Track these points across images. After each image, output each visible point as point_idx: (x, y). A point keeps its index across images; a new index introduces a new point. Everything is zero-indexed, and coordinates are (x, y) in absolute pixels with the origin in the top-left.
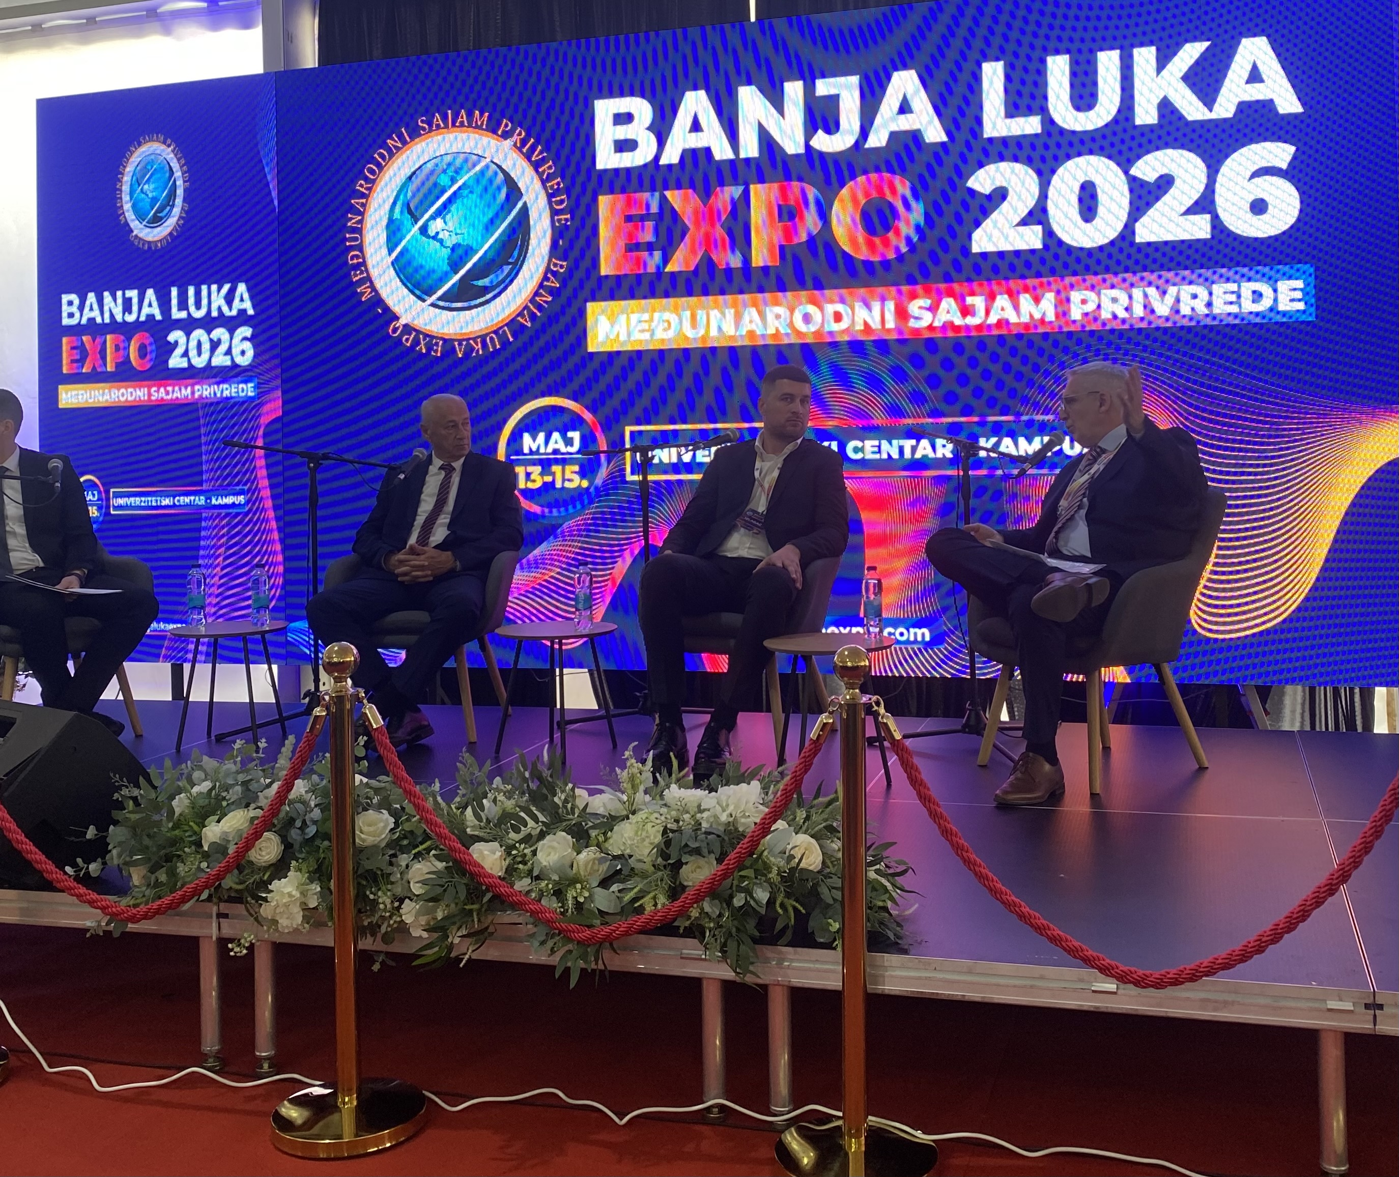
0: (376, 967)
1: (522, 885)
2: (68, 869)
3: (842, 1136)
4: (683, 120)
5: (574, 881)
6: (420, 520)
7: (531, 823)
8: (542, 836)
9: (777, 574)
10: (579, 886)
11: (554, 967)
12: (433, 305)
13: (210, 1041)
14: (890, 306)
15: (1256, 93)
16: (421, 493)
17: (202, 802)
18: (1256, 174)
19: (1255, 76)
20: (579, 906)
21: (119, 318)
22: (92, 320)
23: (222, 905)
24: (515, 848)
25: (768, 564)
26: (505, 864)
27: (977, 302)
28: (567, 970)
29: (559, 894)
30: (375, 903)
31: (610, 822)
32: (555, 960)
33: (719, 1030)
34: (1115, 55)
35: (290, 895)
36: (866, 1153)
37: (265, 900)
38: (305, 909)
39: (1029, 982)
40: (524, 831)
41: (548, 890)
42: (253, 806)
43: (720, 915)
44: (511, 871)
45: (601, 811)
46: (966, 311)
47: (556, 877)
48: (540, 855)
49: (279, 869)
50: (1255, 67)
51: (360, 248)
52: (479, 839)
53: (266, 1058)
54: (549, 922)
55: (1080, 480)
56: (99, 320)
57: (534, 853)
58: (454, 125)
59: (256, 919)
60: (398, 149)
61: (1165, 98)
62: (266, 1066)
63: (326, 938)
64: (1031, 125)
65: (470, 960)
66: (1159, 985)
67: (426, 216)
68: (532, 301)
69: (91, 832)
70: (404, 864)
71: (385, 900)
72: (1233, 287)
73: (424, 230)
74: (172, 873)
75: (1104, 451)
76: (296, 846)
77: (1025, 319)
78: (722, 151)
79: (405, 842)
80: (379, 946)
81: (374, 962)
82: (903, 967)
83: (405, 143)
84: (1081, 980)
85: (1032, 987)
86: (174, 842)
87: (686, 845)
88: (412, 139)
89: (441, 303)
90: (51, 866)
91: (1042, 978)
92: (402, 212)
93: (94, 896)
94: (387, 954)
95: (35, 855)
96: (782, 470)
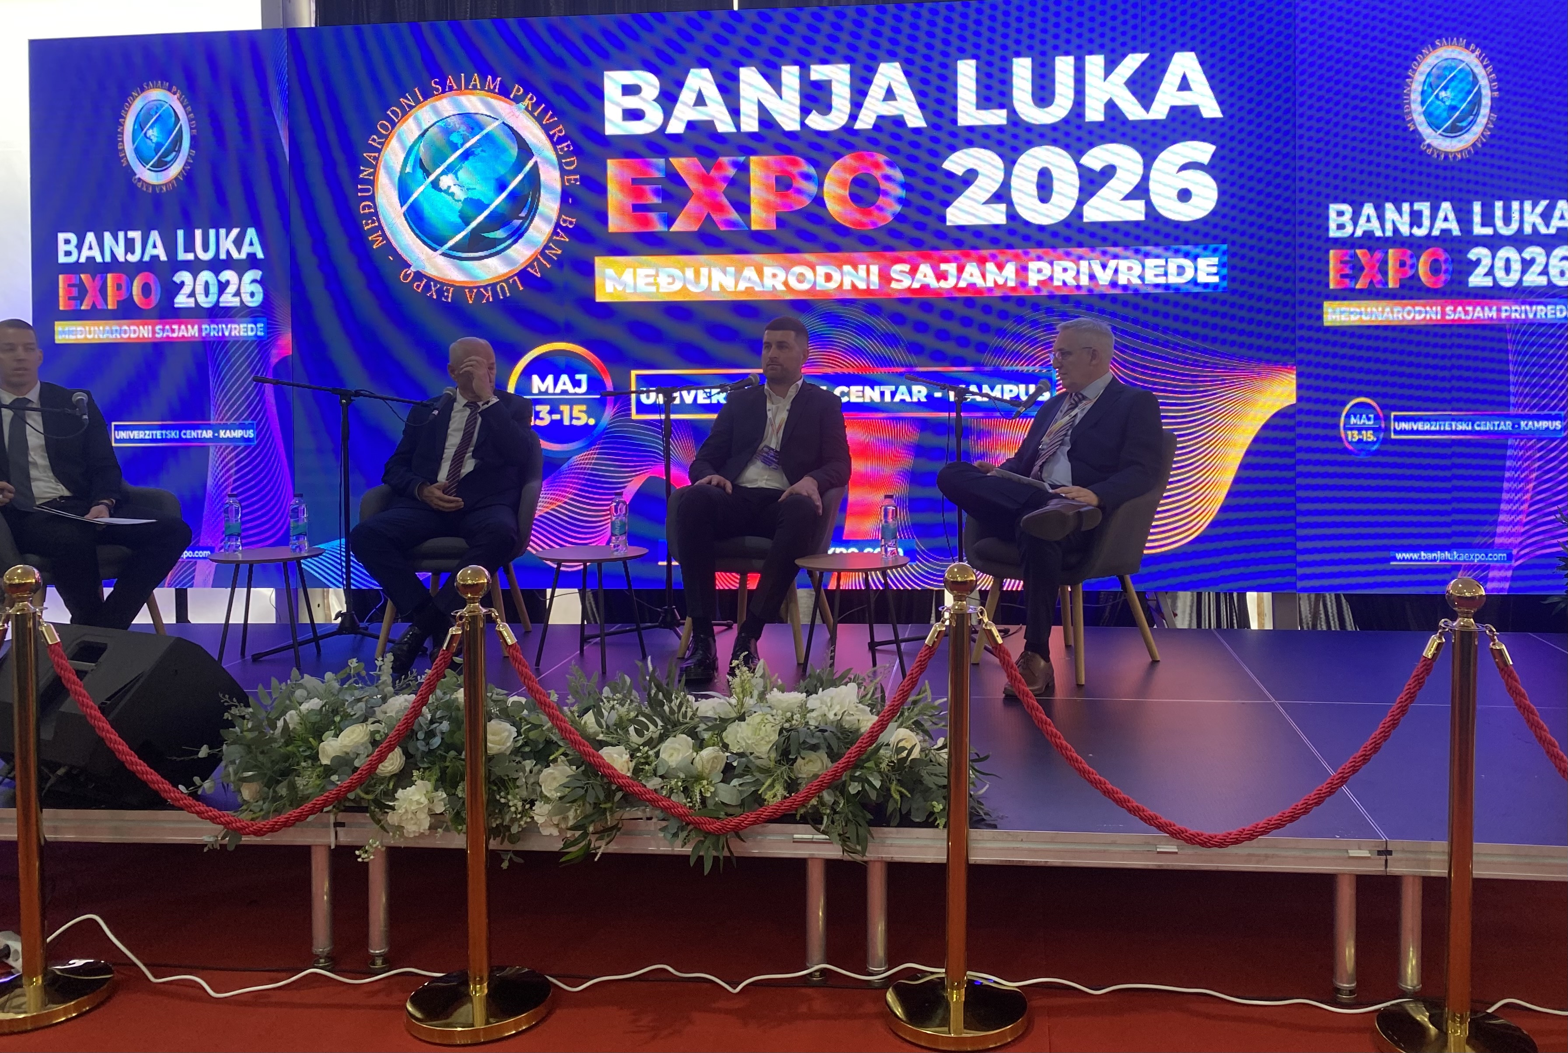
0: (505, 865)
1: (653, 783)
2: (181, 787)
3: (944, 988)
4: (687, 96)
5: (698, 778)
6: (449, 452)
7: (652, 727)
8: (662, 738)
9: (800, 502)
10: (705, 782)
11: (689, 856)
12: (443, 254)
13: (322, 942)
14: (874, 269)
15: (1184, 99)
16: (448, 428)
17: (314, 718)
18: (1184, 167)
19: (1184, 85)
20: (704, 800)
21: (121, 259)
22: (91, 259)
23: (340, 814)
24: (639, 750)
25: (791, 494)
26: (632, 765)
27: (950, 268)
28: (701, 858)
29: (686, 791)
30: (507, 805)
31: (720, 725)
32: (688, 850)
33: (822, 903)
34: (1070, 59)
35: (418, 803)
36: (965, 1002)
37: (392, 808)
38: (432, 815)
39: (1103, 848)
40: (647, 735)
41: (677, 787)
42: (371, 720)
43: (836, 803)
44: (637, 771)
45: (710, 714)
46: (941, 276)
47: (682, 776)
48: (662, 755)
49: (403, 779)
50: (1184, 78)
51: (372, 198)
52: (607, 744)
53: (380, 955)
54: (680, 817)
55: (1061, 421)
56: (99, 259)
57: (657, 755)
58: (466, 88)
59: (382, 827)
60: (411, 107)
61: (1111, 100)
62: (379, 962)
63: (457, 841)
64: (997, 117)
65: (603, 854)
66: (1223, 843)
67: (439, 171)
68: (542, 253)
69: (204, 752)
70: (528, 769)
71: (515, 804)
72: (1162, 262)
73: (435, 185)
74: (292, 787)
75: (1084, 398)
76: (418, 756)
77: (990, 284)
78: (724, 125)
79: (527, 749)
80: (507, 846)
81: (503, 861)
82: (994, 840)
83: (418, 102)
84: (1148, 844)
85: (1104, 851)
86: (287, 757)
87: (804, 742)
88: (426, 98)
89: (451, 252)
90: (167, 786)
91: (1114, 843)
92: (414, 167)
93: (216, 812)
94: (517, 853)
95: (152, 777)
96: (790, 411)
